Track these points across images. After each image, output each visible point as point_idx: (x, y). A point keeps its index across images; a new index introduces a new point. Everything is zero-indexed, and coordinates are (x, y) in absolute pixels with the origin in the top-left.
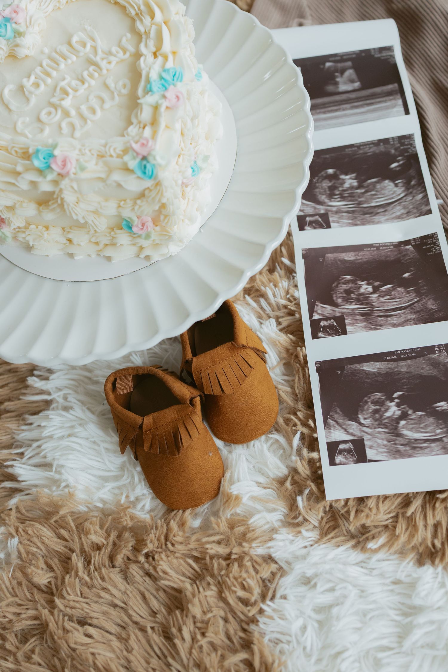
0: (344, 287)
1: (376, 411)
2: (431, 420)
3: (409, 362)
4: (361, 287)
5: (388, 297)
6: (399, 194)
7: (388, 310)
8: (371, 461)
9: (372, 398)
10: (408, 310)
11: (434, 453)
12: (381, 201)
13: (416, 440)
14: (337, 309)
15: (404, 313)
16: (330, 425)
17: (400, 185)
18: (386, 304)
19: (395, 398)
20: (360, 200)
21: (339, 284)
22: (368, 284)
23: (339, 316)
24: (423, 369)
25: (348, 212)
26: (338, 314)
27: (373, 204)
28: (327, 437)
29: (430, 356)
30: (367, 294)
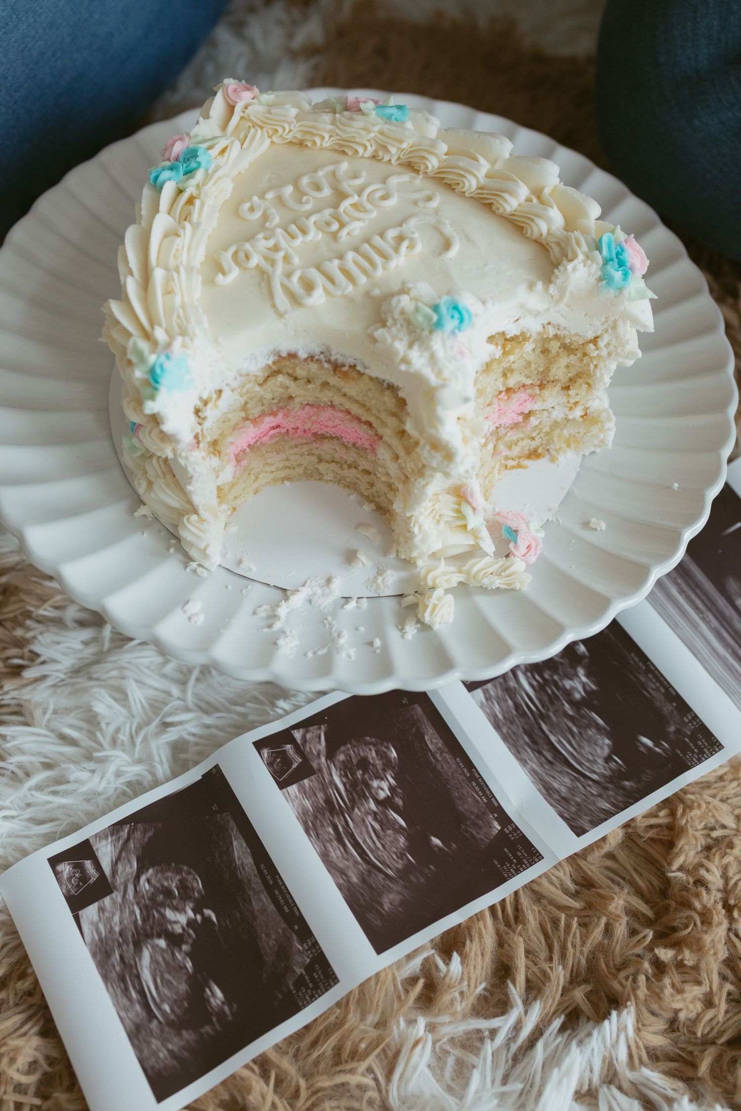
0: (372, 755)
1: (168, 893)
2: (183, 987)
3: (272, 907)
4: (382, 779)
5: (377, 826)
6: (594, 772)
7: (352, 836)
8: (77, 919)
9: (190, 877)
10: (363, 866)
11: (123, 1014)
12: (565, 747)
13: (138, 977)
14: (323, 759)
15: (356, 862)
16: (118, 831)
17: (613, 765)
18: (364, 829)
19: (202, 914)
20: (551, 714)
21: (374, 745)
22: (392, 788)
23: (312, 767)
24: (268, 935)
25: (517, 706)
26: (315, 765)
27: (553, 738)
28: (96, 835)
29: (295, 937)
30: (370, 793)
